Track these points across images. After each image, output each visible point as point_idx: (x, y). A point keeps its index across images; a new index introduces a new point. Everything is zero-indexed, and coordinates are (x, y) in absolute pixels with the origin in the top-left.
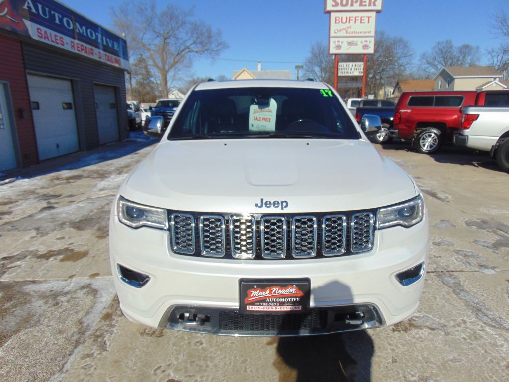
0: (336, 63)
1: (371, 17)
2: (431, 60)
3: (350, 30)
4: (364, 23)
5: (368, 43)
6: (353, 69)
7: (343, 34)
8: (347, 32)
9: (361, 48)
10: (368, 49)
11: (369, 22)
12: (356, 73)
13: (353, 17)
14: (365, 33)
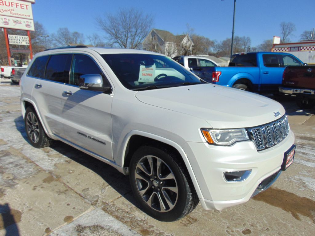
0: (6, 35)
1: (28, 6)
2: (58, 39)
3: (13, 12)
4: (24, 9)
5: (29, 24)
6: (21, 41)
7: (8, 13)
8: (11, 13)
9: (25, 26)
10: (30, 27)
11: (27, 9)
12: (24, 43)
13: (14, 3)
14: (26, 16)
